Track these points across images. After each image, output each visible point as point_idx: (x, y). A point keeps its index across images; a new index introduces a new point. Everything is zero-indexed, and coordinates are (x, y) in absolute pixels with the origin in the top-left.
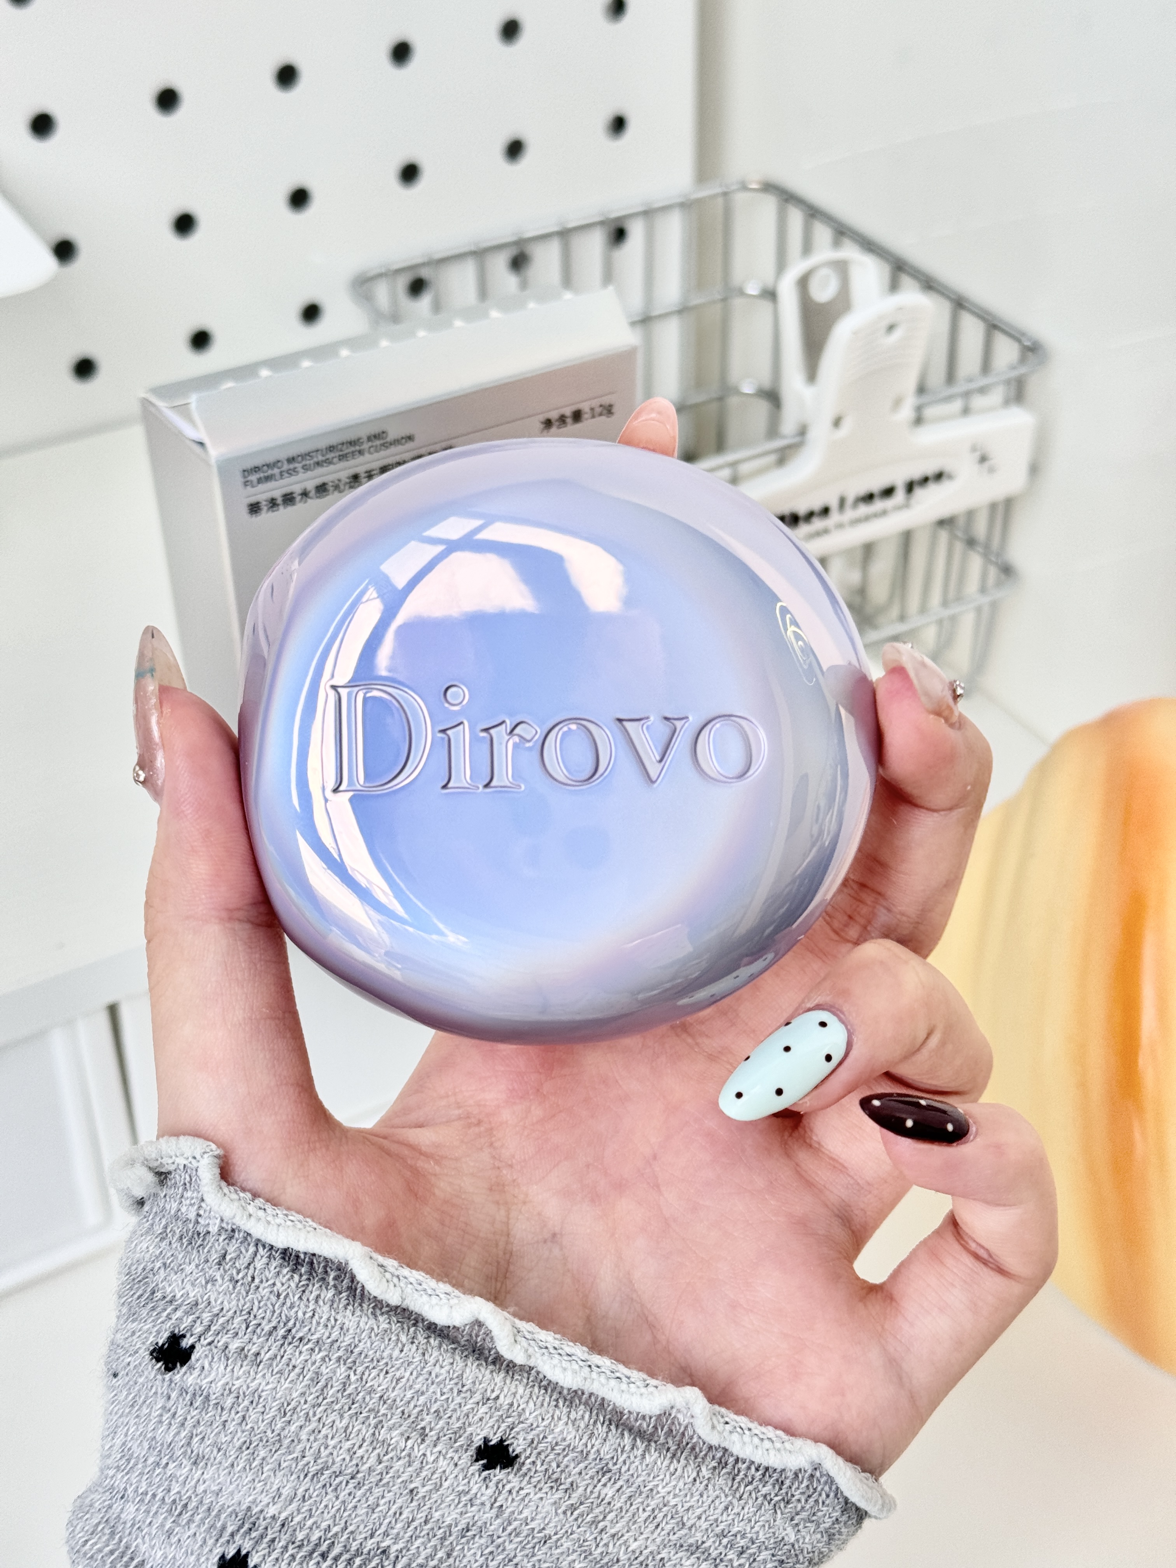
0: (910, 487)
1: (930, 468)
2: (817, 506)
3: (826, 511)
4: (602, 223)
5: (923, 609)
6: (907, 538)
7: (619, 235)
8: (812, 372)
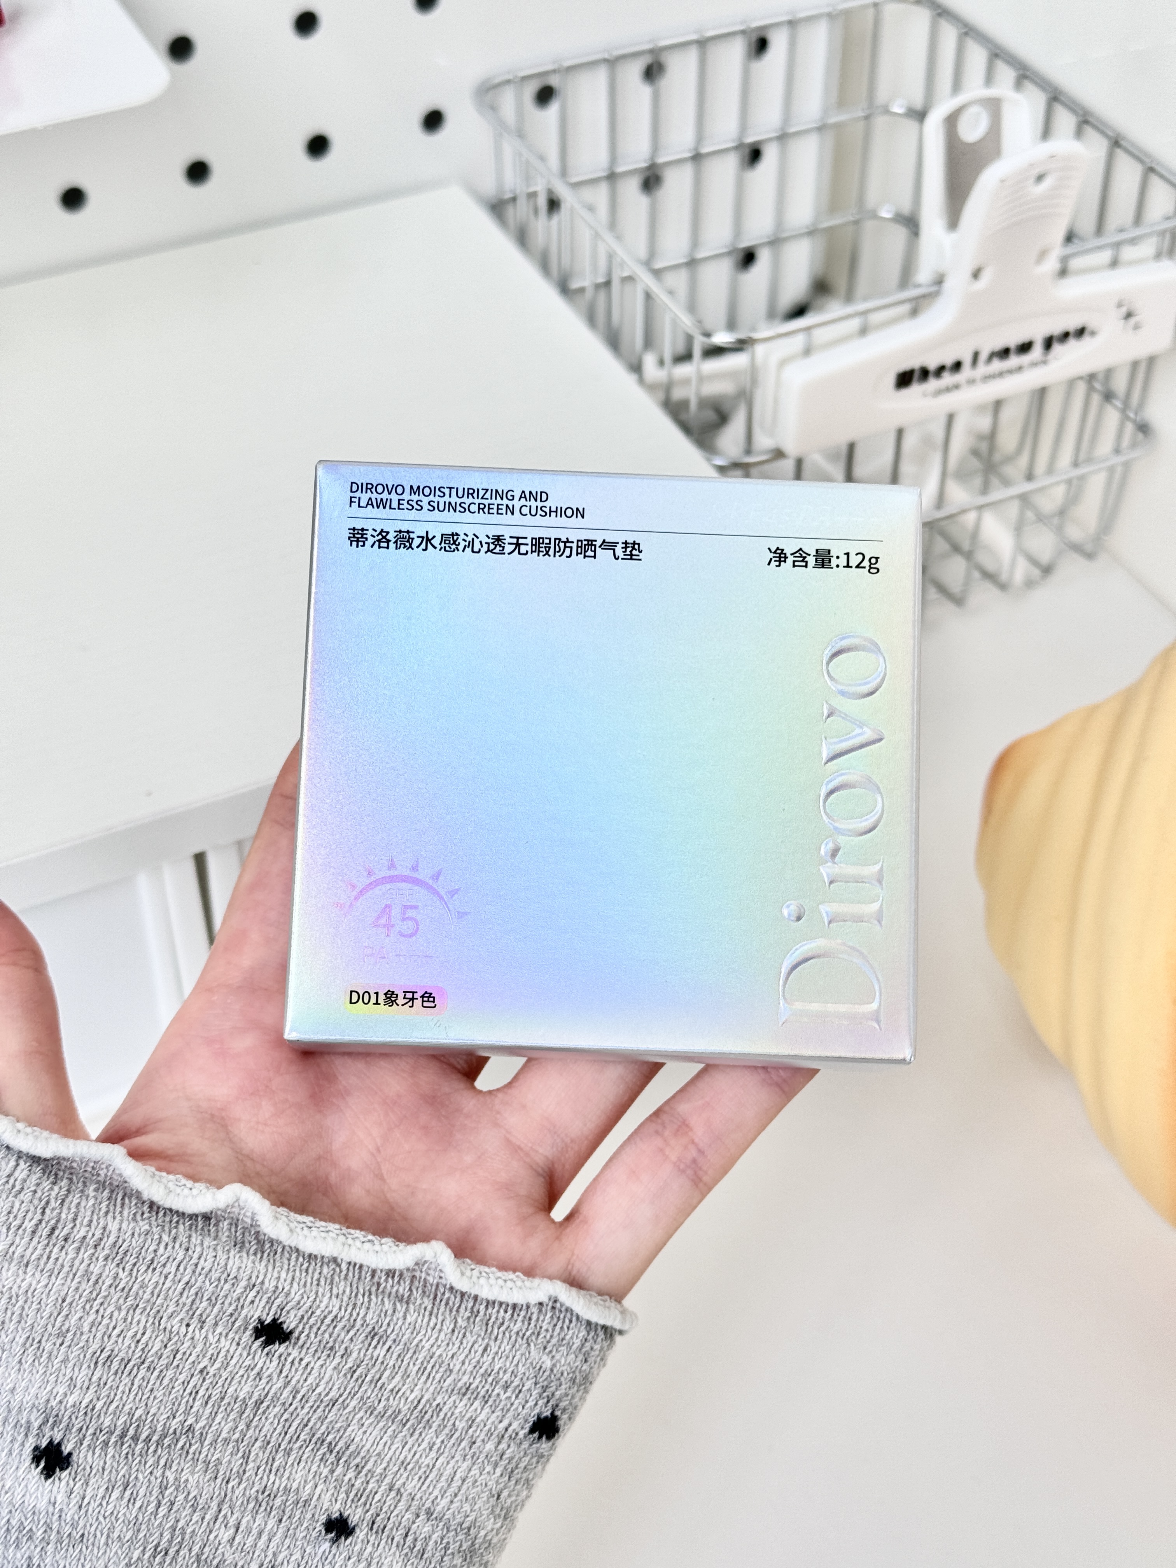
0: (1049, 343)
1: (1071, 324)
2: (949, 361)
3: (957, 366)
4: (743, 32)
5: (1050, 470)
6: (1041, 394)
7: (761, 45)
8: (953, 220)
